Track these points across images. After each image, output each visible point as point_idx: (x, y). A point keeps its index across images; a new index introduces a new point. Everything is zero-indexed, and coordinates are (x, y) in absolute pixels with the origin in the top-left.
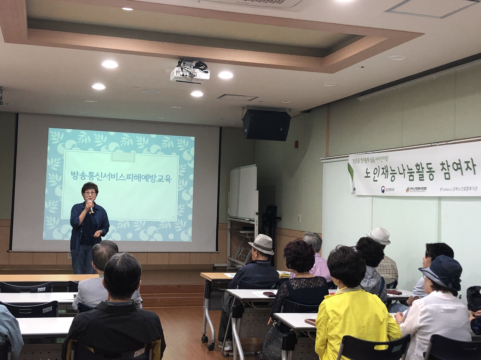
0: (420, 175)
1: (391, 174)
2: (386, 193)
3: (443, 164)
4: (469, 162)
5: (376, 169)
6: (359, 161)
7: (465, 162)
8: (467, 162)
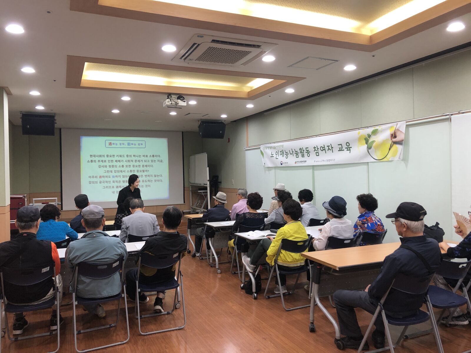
0: (302, 154)
1: (285, 154)
2: (283, 165)
3: (315, 148)
4: (329, 146)
5: (277, 152)
6: (267, 148)
7: (327, 146)
8: (328, 146)
